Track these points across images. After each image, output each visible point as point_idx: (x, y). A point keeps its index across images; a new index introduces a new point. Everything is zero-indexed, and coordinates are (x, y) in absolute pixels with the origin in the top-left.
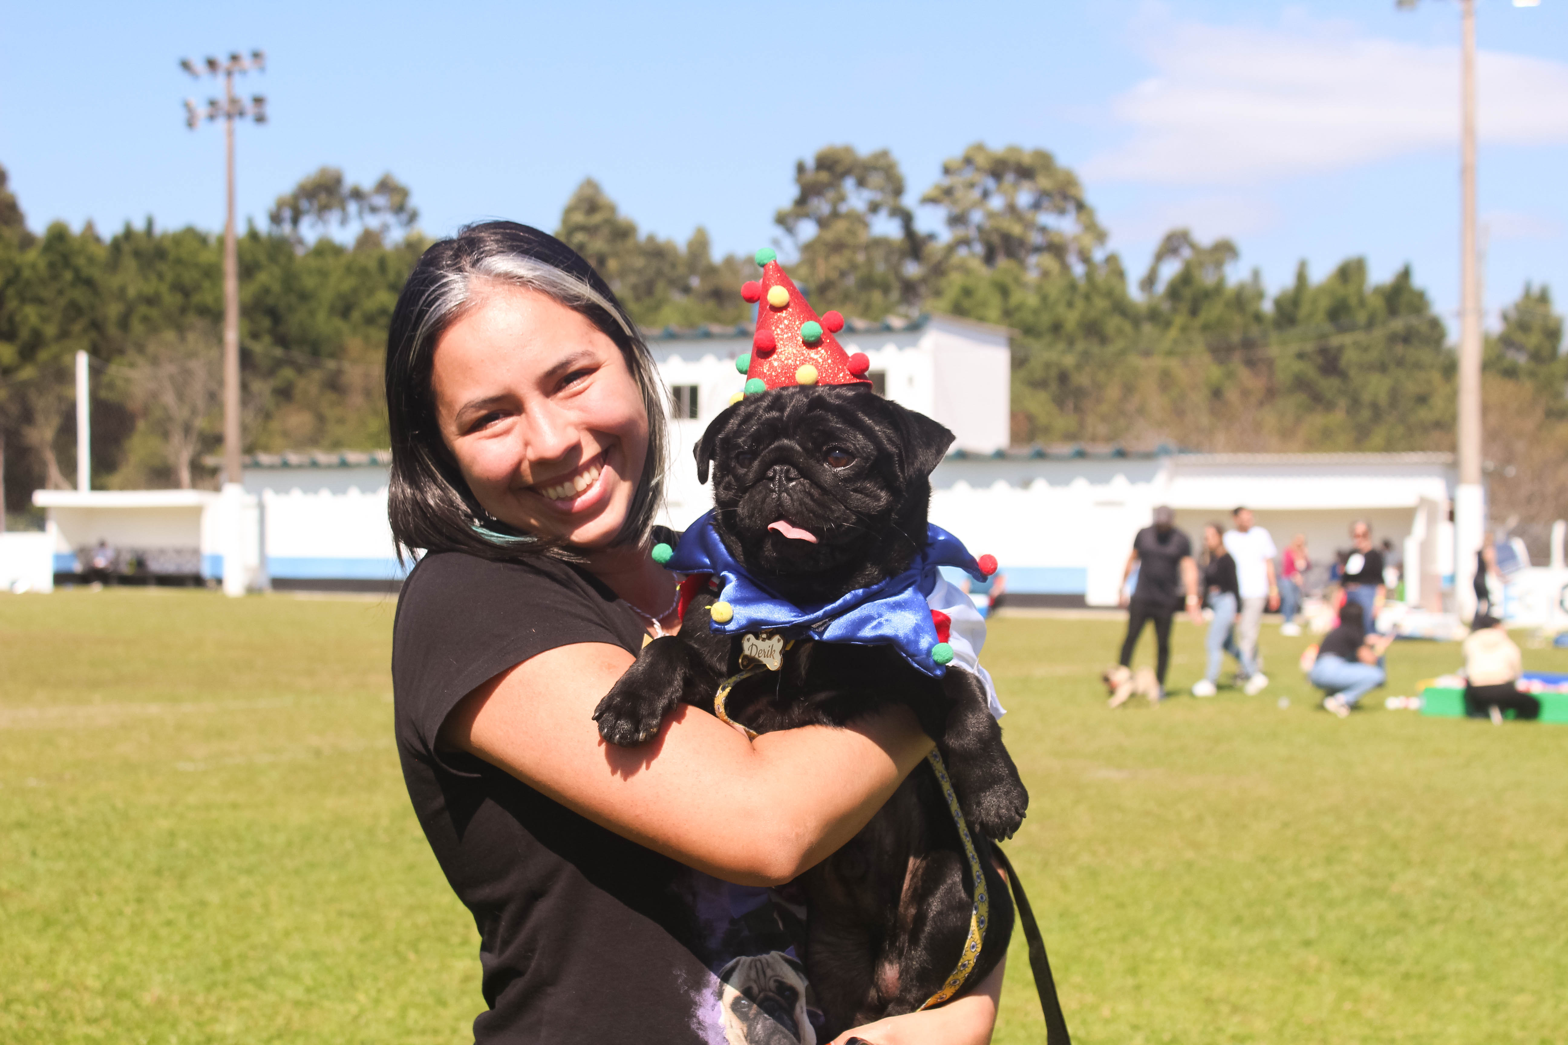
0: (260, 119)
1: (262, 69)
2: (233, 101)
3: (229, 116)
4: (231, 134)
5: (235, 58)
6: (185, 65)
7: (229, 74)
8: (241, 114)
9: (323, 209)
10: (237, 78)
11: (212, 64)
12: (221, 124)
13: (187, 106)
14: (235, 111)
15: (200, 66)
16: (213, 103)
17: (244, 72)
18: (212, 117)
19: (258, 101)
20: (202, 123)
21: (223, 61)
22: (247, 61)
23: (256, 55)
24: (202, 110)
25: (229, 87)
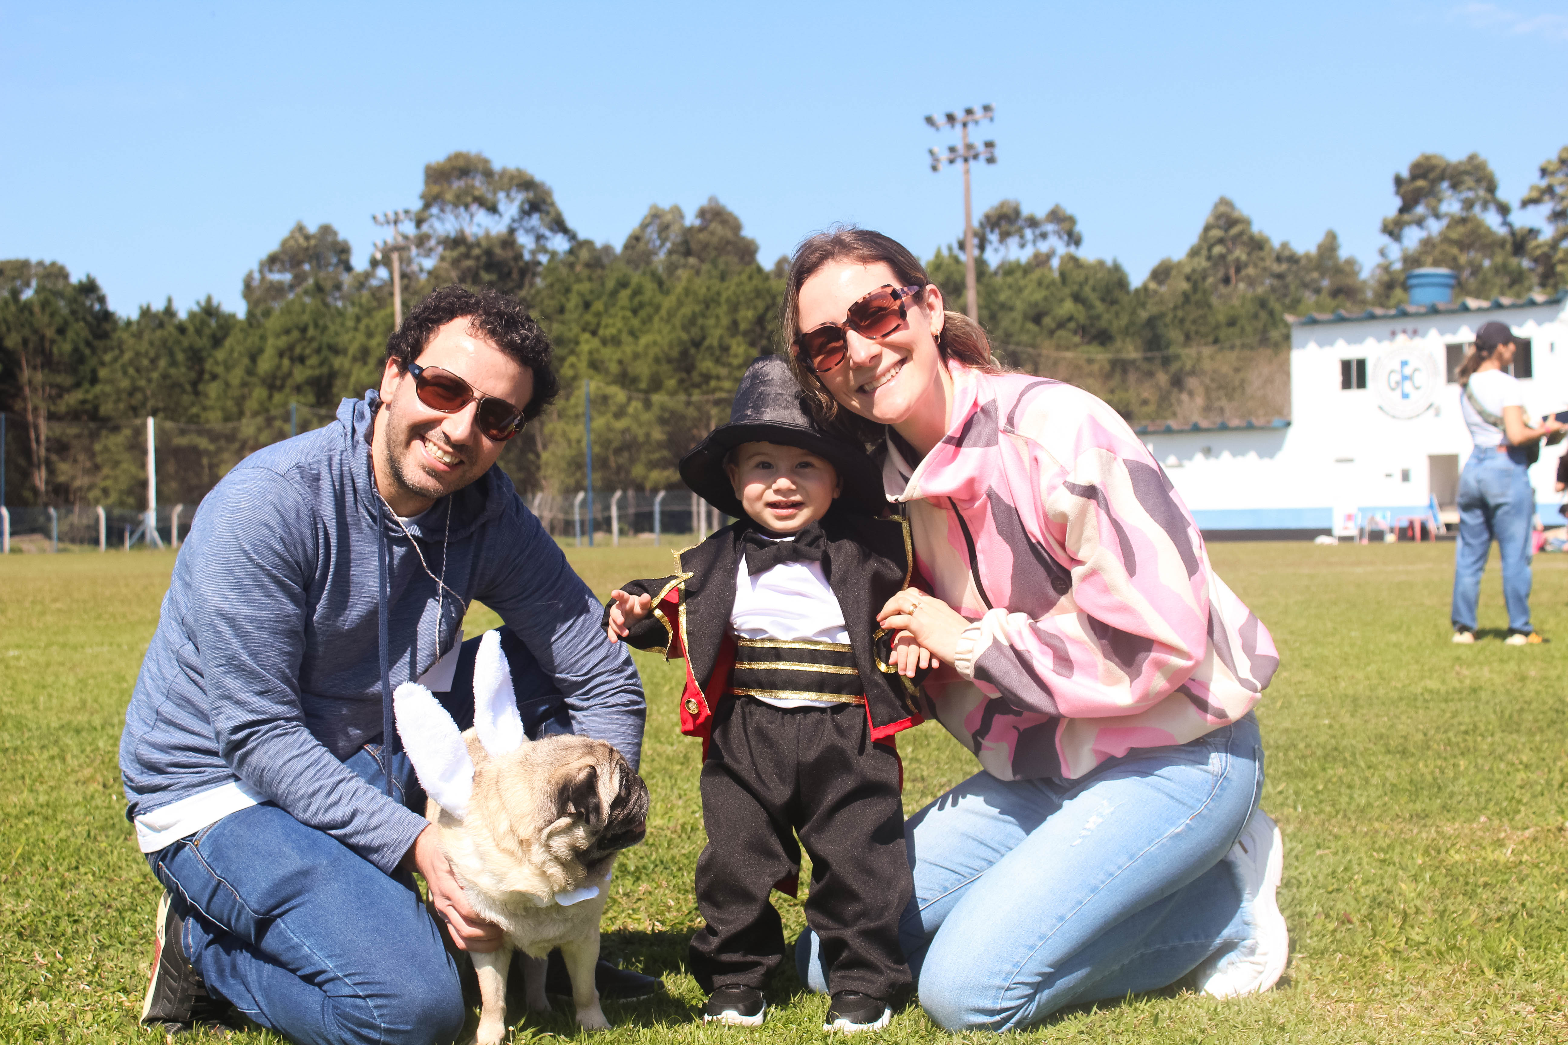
0: (991, 160)
1: (992, 119)
2: (969, 147)
3: (966, 160)
4: (967, 172)
5: (969, 112)
6: (929, 120)
7: (965, 125)
8: (976, 157)
9: (1004, 236)
10: (971, 127)
11: (951, 118)
12: (959, 165)
13: (931, 152)
14: (970, 155)
15: (941, 120)
16: (952, 149)
17: (976, 122)
18: (952, 161)
19: (989, 145)
20: (943, 166)
21: (960, 115)
22: (979, 113)
23: (987, 108)
24: (944, 155)
25: (965, 136)
